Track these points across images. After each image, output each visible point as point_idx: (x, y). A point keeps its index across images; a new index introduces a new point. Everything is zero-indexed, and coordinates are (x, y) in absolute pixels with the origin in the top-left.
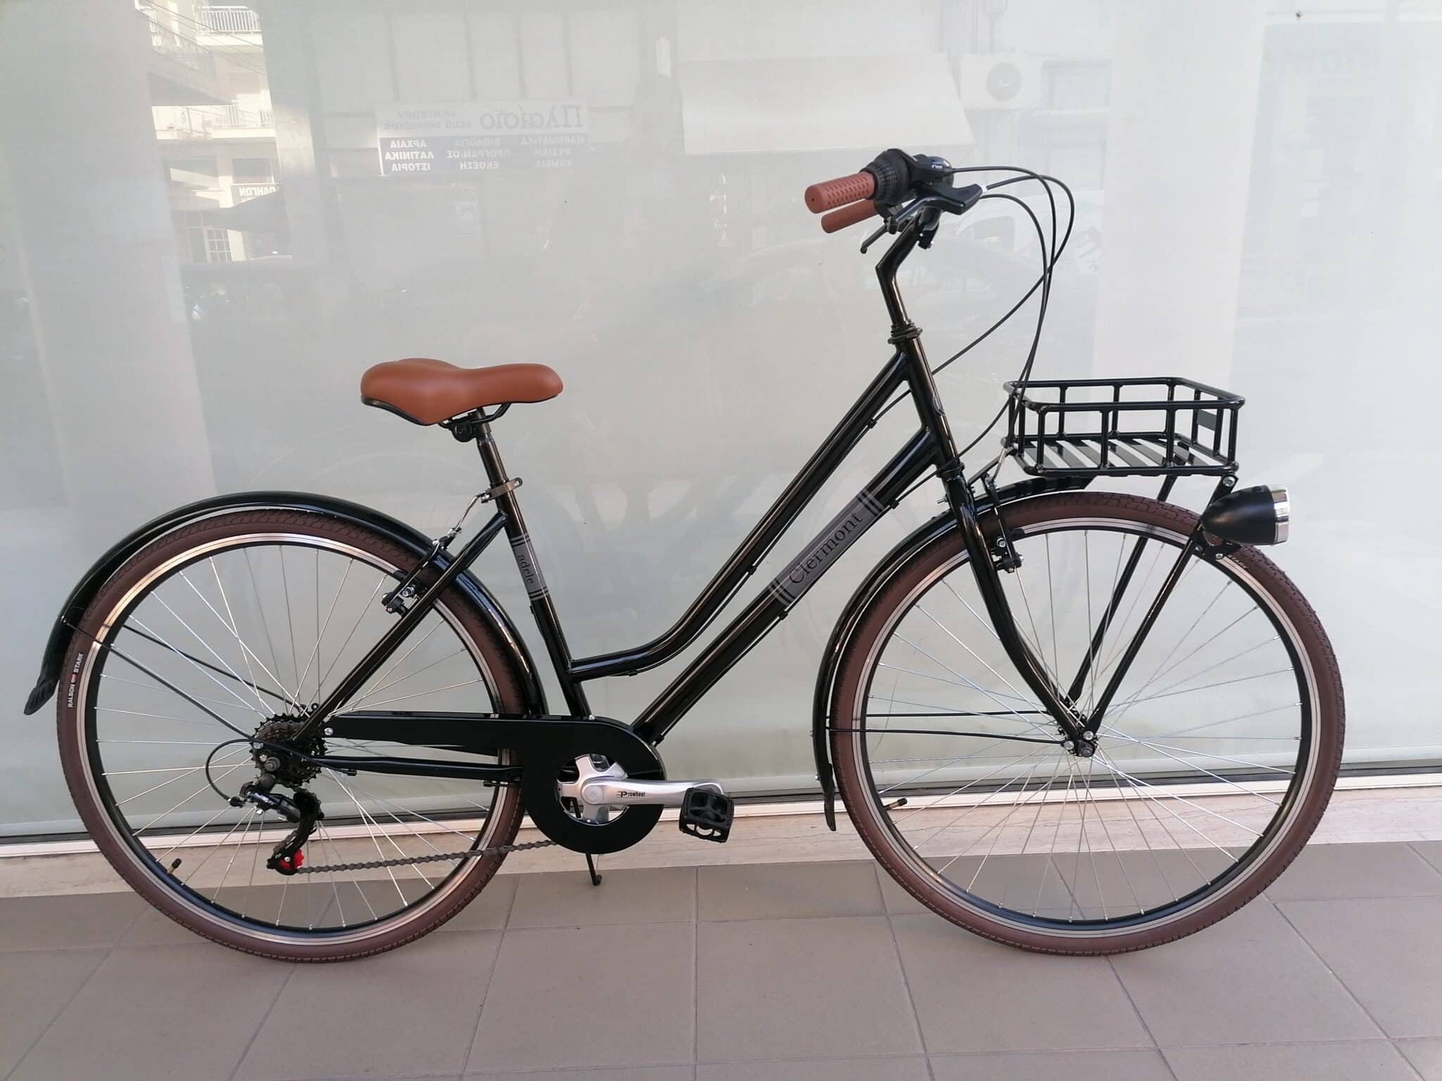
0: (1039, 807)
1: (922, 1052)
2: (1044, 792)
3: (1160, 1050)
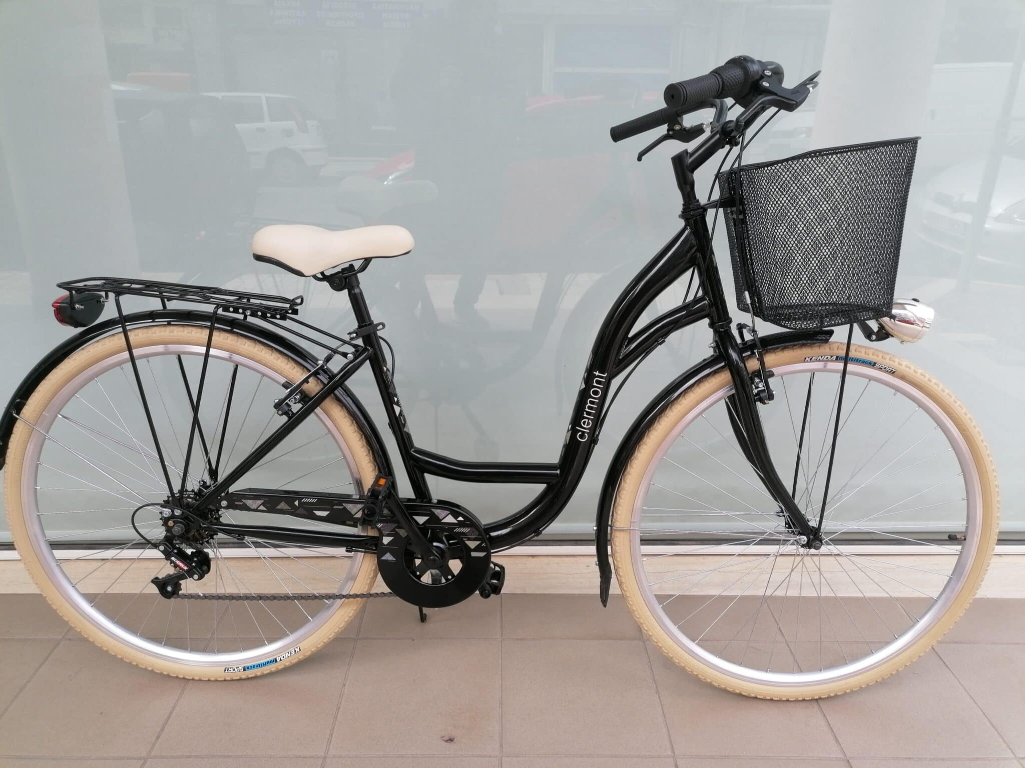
1: (669, 753)
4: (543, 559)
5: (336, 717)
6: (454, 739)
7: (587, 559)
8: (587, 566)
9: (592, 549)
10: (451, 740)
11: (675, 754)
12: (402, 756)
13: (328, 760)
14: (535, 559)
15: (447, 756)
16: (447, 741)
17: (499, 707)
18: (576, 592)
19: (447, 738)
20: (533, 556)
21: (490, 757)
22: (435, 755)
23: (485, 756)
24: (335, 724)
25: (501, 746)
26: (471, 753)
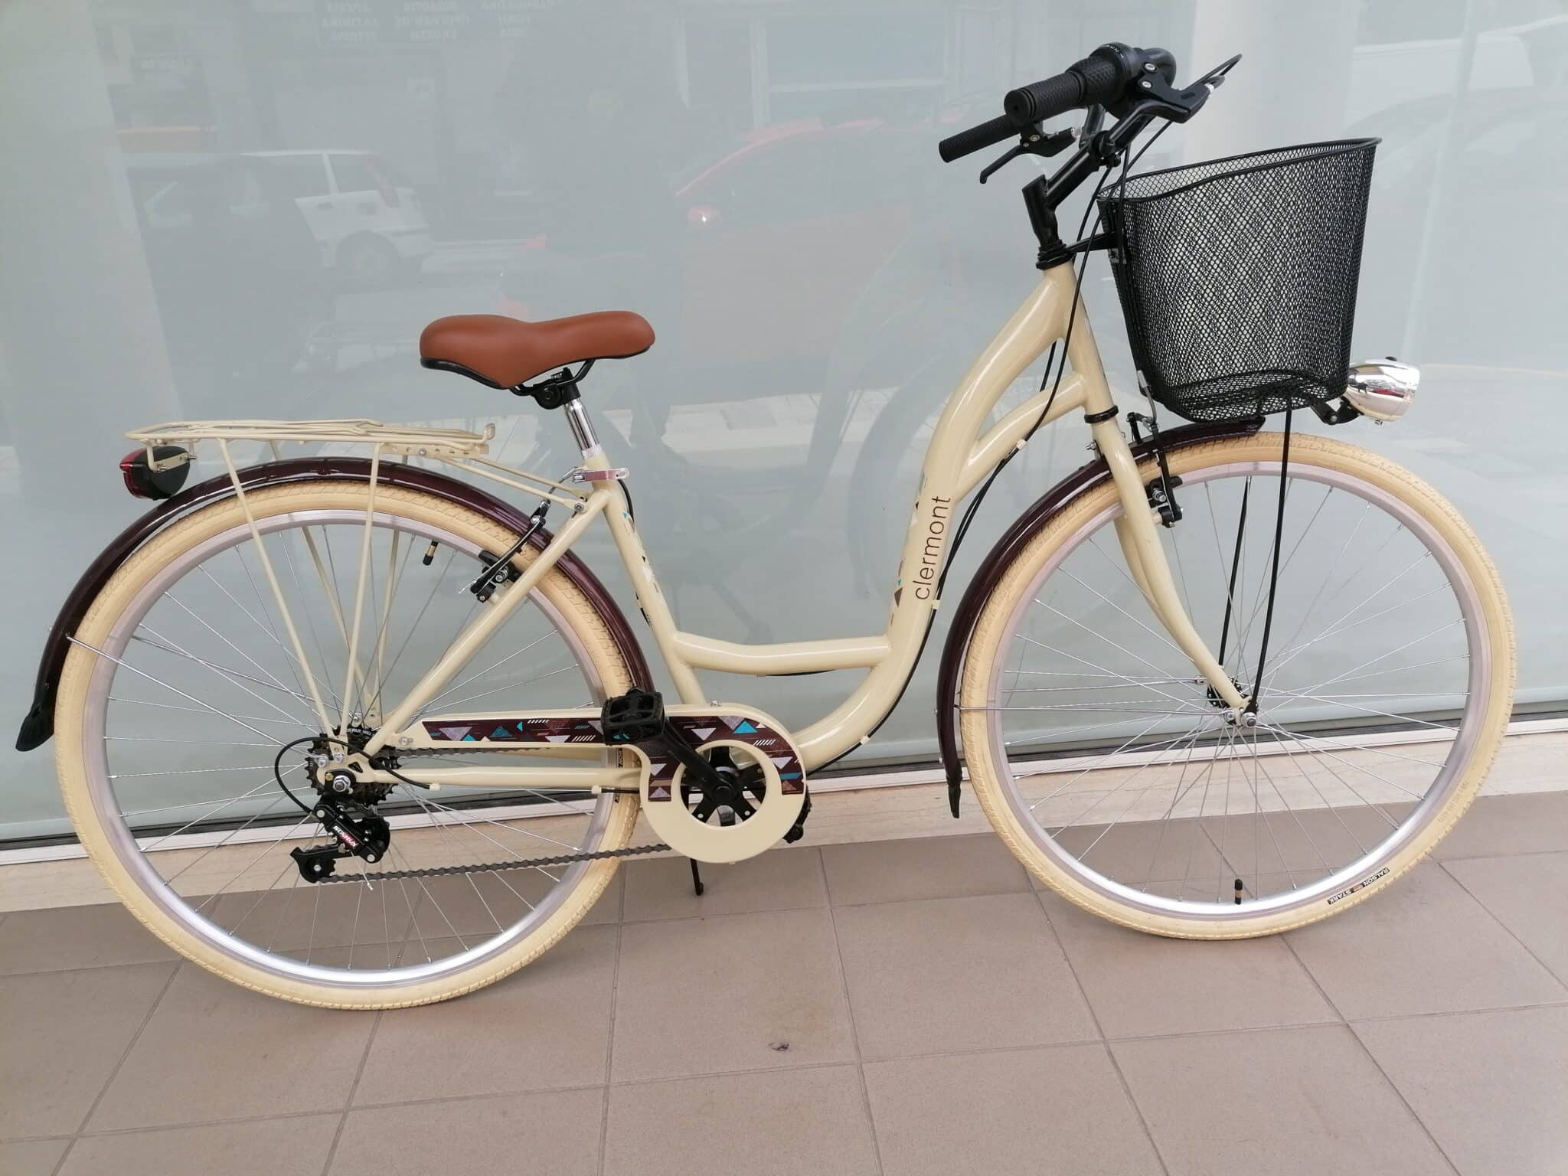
0: (1184, 766)
1: (1097, 1037)
2: (1190, 749)
3: (1348, 1025)
4: (873, 794)
5: (611, 1032)
6: (788, 1045)
7: (936, 788)
8: (937, 798)
9: (941, 774)
10: (784, 1047)
11: (1107, 1038)
12: (718, 1075)
13: (611, 1090)
14: (860, 795)
15: (781, 1069)
16: (778, 1049)
17: (845, 997)
18: (928, 835)
19: (777, 1045)
20: (856, 791)
21: (845, 1064)
22: (765, 1069)
23: (835, 1064)
24: (612, 1041)
25: (857, 1048)
26: (816, 1062)
